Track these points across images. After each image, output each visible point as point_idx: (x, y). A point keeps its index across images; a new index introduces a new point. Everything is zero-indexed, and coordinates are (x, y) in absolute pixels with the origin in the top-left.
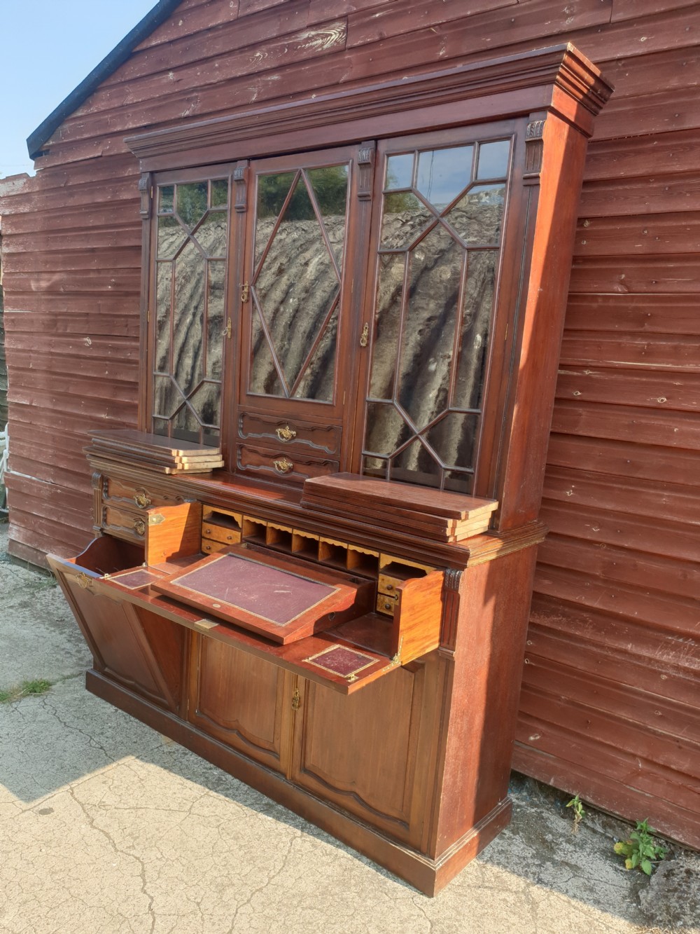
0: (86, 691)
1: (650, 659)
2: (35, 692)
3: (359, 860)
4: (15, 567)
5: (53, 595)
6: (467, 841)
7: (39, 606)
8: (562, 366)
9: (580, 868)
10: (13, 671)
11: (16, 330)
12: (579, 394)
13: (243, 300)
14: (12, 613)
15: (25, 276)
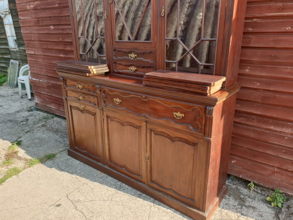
0: (68, 156)
1: (280, 132)
2: (50, 158)
3: (176, 213)
4: (39, 112)
5: (53, 121)
6: (215, 203)
7: (48, 126)
8: (246, 18)
9: (255, 208)
10: (41, 151)
11: (24, 25)
12: (251, 29)
13: (110, 2)
14: (39, 129)
15: (24, 4)
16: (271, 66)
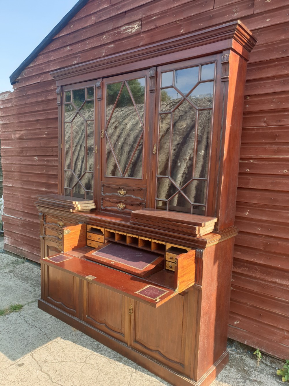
0: (38, 308)
1: (287, 286)
2: (16, 310)
3: (162, 382)
4: (7, 255)
5: (23, 267)
6: (211, 372)
7: (17, 272)
8: (241, 159)
9: (262, 383)
10: (6, 301)
11: (6, 155)
12: (249, 170)
13: (102, 137)
14: (6, 275)
15: (9, 133)
16: (271, 210)
